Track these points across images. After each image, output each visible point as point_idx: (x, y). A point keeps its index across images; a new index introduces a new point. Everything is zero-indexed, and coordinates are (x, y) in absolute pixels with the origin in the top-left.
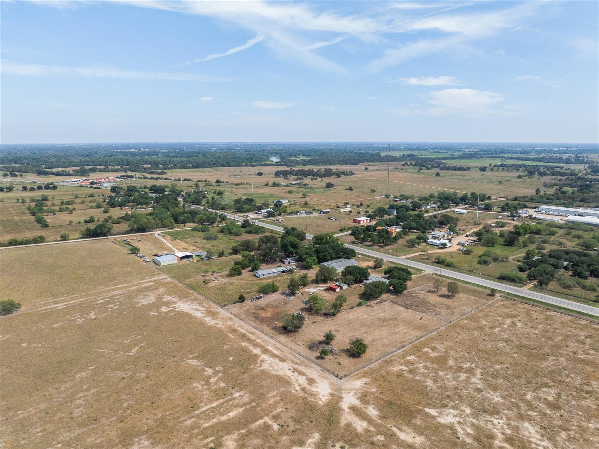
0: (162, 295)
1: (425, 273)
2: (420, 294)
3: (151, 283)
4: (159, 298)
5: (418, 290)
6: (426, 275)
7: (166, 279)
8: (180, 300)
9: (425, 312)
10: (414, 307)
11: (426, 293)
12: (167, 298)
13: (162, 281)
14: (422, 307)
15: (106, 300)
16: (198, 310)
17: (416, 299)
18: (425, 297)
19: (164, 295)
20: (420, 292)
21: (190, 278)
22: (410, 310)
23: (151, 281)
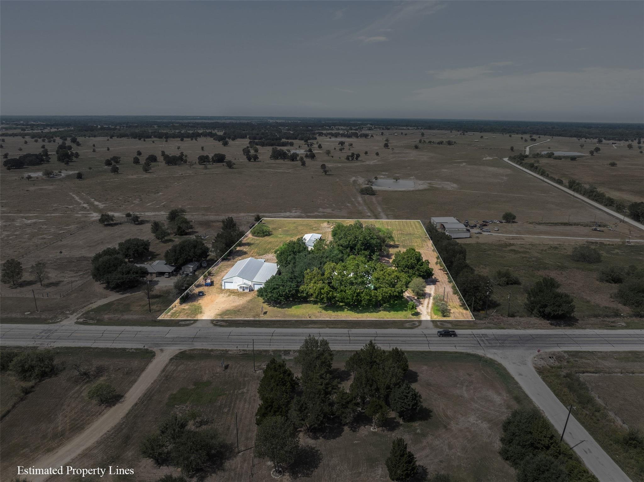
1: (73, 318)
2: (72, 277)
5: (77, 281)
6: (72, 314)
9: (58, 259)
10: (75, 261)
11: (61, 280)
14: (64, 263)
17: (75, 269)
18: (62, 274)
20: (73, 279)
22: (78, 256)
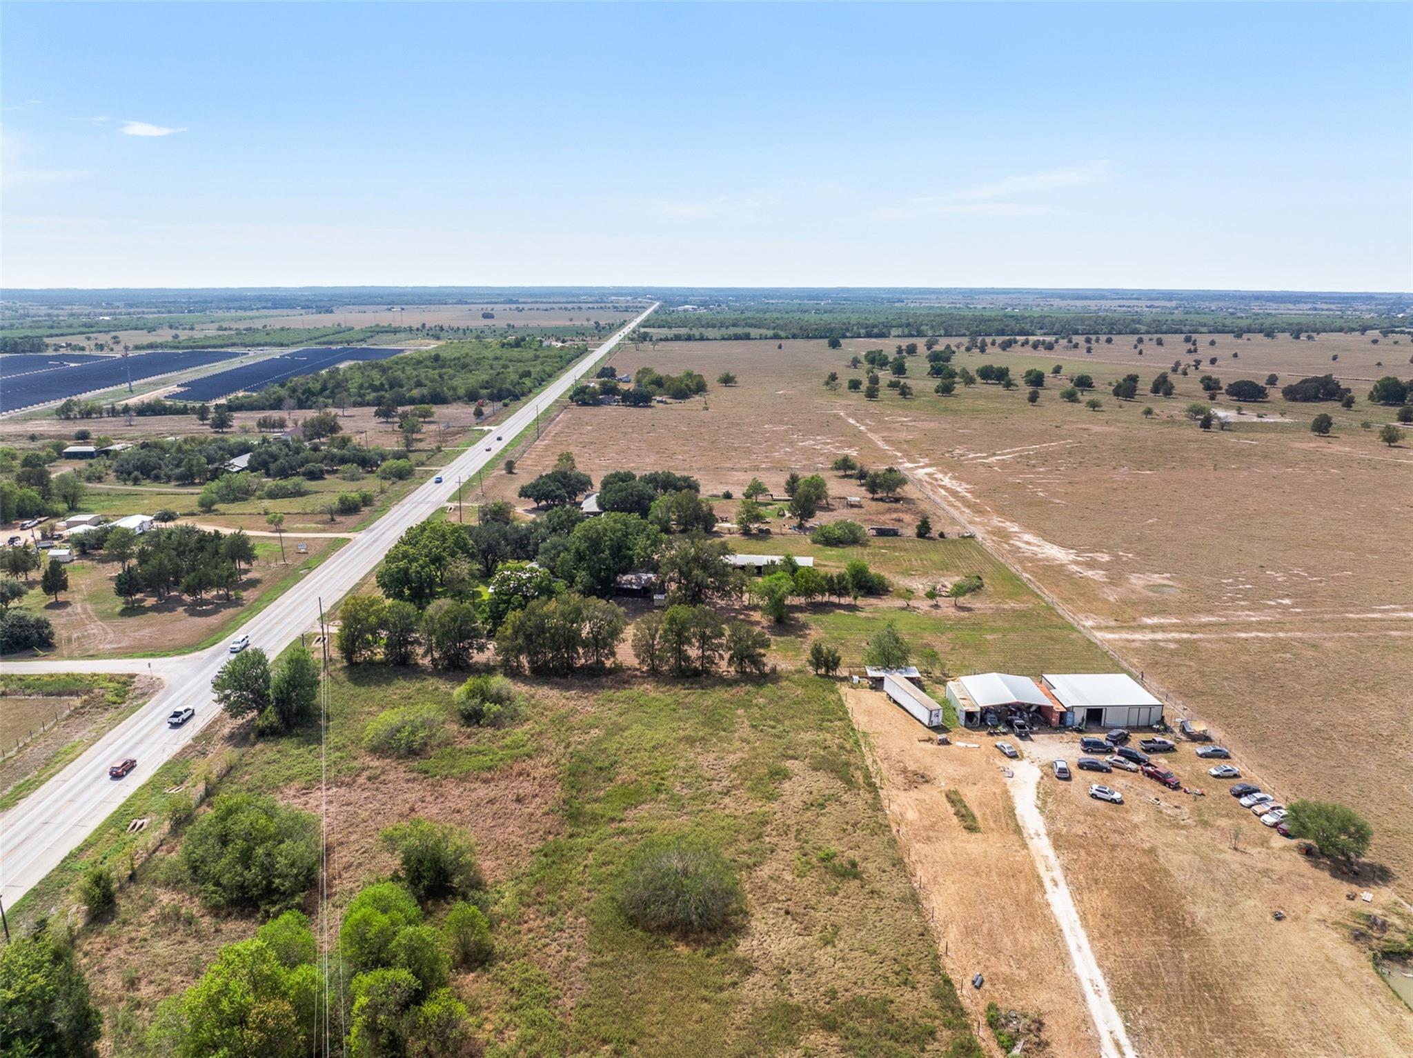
0: (1110, 583)
3: (1149, 621)
4: (1115, 579)
7: (1099, 628)
8: (1062, 565)
12: (1097, 575)
13: (1113, 623)
15: (1273, 603)
16: (1028, 543)
19: (1104, 583)
21: (1014, 611)
23: (1154, 628)
